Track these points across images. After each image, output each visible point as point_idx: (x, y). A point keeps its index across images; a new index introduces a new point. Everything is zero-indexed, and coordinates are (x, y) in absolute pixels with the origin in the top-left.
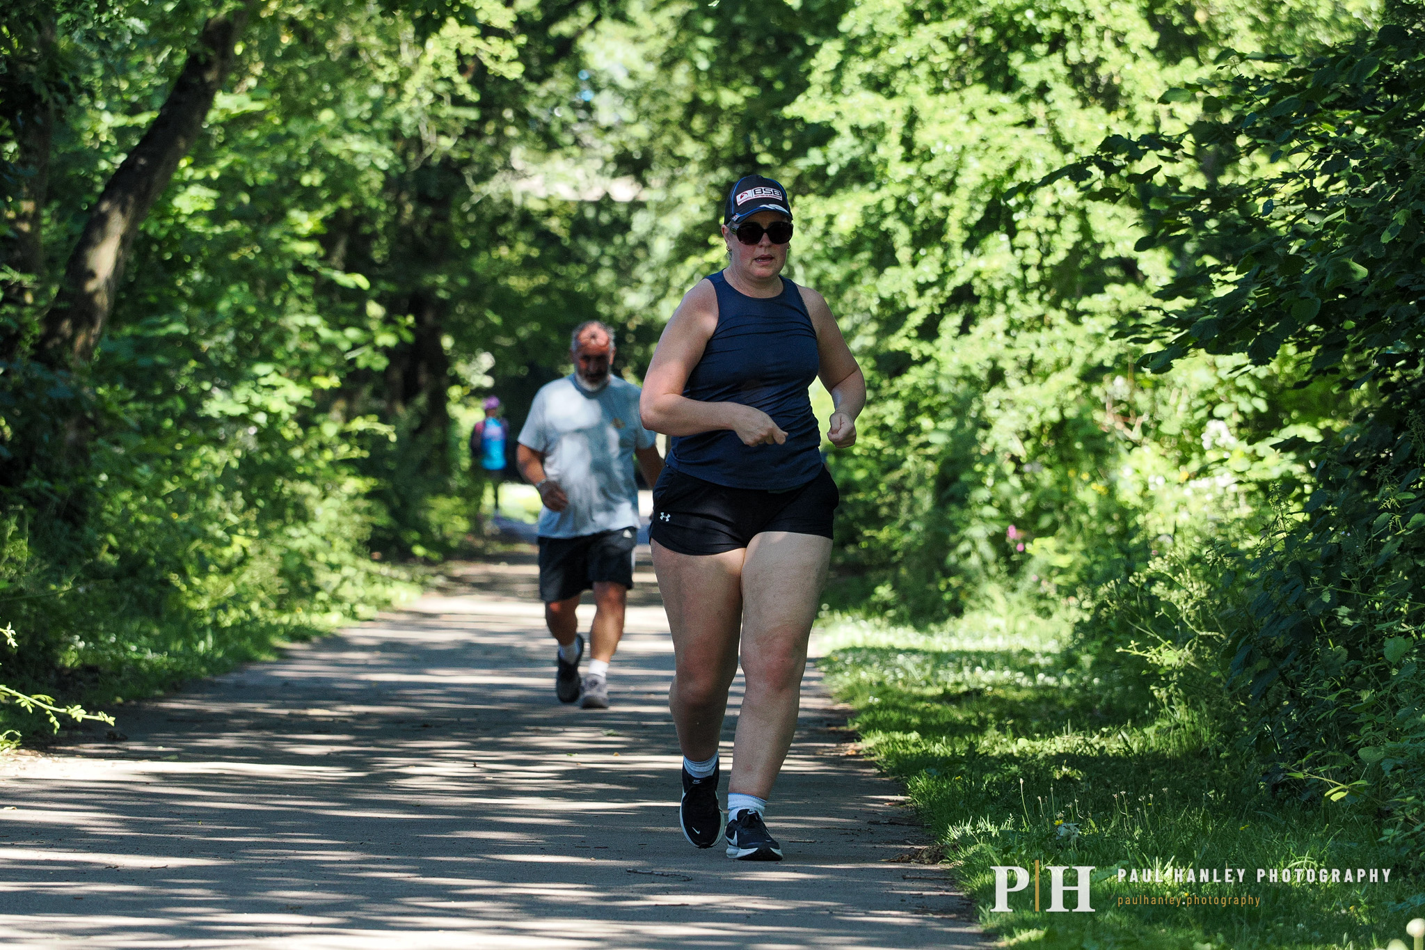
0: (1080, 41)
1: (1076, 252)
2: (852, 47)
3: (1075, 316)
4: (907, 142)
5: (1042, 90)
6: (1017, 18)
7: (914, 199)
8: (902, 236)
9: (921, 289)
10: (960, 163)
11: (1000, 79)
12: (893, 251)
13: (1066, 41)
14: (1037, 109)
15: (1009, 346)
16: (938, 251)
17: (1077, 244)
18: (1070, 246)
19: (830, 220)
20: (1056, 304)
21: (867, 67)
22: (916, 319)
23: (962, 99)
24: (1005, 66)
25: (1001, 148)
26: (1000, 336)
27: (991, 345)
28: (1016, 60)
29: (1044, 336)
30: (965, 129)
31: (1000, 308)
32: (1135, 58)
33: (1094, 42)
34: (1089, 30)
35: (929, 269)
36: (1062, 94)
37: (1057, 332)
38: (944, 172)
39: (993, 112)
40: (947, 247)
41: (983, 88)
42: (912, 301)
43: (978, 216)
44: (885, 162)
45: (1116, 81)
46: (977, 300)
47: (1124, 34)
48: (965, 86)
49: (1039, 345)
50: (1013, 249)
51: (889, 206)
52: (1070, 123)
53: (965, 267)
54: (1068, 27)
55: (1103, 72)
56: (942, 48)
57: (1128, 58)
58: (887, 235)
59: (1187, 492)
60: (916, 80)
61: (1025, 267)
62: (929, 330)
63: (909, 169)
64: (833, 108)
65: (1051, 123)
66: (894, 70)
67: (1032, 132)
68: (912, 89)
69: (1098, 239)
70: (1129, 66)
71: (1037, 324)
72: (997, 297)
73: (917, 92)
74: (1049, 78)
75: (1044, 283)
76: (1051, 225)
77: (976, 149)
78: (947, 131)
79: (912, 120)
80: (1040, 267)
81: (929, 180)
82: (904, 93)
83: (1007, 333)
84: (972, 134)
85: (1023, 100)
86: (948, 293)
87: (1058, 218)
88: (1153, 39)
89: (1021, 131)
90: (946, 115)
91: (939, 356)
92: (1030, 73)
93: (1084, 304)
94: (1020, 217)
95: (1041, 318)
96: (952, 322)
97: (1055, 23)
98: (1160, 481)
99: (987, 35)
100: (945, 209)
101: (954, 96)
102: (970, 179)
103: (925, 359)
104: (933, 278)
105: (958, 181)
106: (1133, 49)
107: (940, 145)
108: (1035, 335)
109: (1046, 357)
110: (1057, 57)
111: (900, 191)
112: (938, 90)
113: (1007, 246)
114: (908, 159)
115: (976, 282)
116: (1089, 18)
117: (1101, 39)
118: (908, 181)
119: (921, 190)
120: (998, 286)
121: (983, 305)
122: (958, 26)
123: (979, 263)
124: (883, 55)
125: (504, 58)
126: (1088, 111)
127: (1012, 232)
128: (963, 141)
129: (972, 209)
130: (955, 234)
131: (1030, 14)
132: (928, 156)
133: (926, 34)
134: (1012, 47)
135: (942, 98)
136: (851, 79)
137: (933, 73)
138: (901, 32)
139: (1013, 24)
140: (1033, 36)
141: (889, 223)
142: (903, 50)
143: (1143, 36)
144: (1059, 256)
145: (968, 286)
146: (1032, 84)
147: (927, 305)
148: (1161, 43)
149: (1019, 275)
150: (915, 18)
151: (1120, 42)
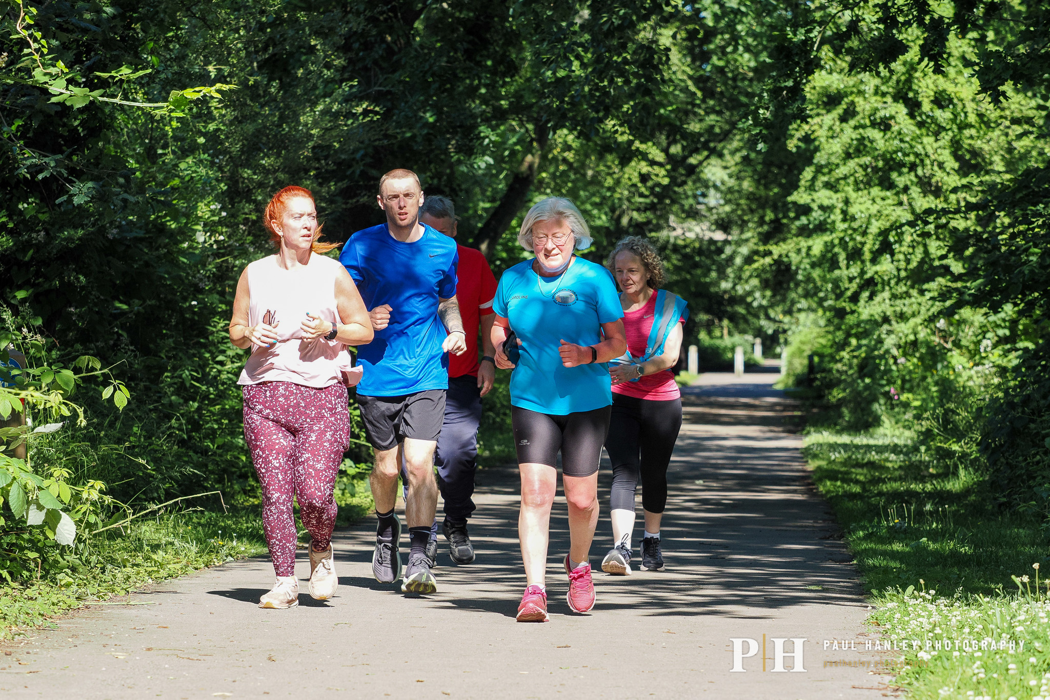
0: (923, 166)
1: (922, 262)
2: (819, 169)
3: (922, 292)
4: (844, 212)
5: (906, 189)
6: (894, 156)
7: (847, 239)
8: (842, 257)
9: (851, 280)
10: (869, 223)
11: (887, 184)
12: (838, 262)
13: (917, 166)
14: (904, 198)
15: (891, 305)
16: (859, 263)
17: (923, 259)
18: (918, 260)
19: (809, 248)
20: (912, 287)
21: (825, 179)
22: (849, 293)
23: (869, 193)
24: (889, 178)
25: (887, 216)
26: (887, 301)
27: (883, 305)
28: (894, 175)
29: (907, 301)
30: (871, 207)
31: (887, 288)
32: (948, 174)
33: (929, 167)
34: (927, 162)
35: (854, 270)
36: (915, 191)
37: (913, 300)
38: (861, 226)
39: (883, 199)
40: (863, 262)
41: (880, 188)
42: (847, 285)
43: (877, 247)
44: (834, 222)
45: (940, 184)
46: (876, 285)
47: (943, 163)
48: (871, 186)
49: (904, 305)
50: (892, 262)
51: (836, 242)
52: (919, 204)
53: (871, 270)
54: (918, 161)
55: (933, 180)
56: (860, 170)
57: (945, 174)
58: (836, 255)
59: (973, 372)
60: (848, 185)
61: (899, 270)
62: (855, 298)
63: (845, 225)
64: (810, 197)
65: (910, 204)
66: (838, 180)
67: (901, 208)
68: (846, 188)
69: (932, 257)
70: (946, 178)
71: (904, 295)
72: (885, 283)
73: (850, 189)
74: (909, 183)
75: (907, 278)
76: (911, 250)
77: (876, 216)
78: (863, 208)
79: (847, 202)
80: (906, 270)
81: (855, 230)
82: (843, 191)
83: (890, 300)
84: (874, 209)
85: (897, 194)
86: (862, 282)
87: (913, 247)
88: (956, 165)
89: (895, 208)
90: (862, 200)
91: (860, 310)
92: (901, 180)
93: (926, 286)
94: (896, 247)
95: (907, 293)
96: (865, 294)
97: (912, 158)
98: (960, 367)
99: (881, 164)
100: (863, 244)
101: (866, 192)
102: (874, 229)
103: (853, 312)
104: (856, 274)
105: (868, 231)
106: (948, 170)
107: (859, 214)
108: (903, 301)
109: (907, 310)
110: (913, 174)
111: (842, 235)
112: (859, 189)
113: (890, 260)
114: (844, 220)
115: (876, 276)
116: (927, 155)
117: (932, 165)
118: (845, 231)
119: (851, 235)
120: (886, 278)
121: (879, 287)
122: (867, 160)
123: (877, 268)
124: (833, 173)
125: (661, 175)
126: (927, 199)
127: (892, 254)
128: (870, 212)
129: (874, 244)
130: (867, 256)
131: (900, 154)
132: (853, 219)
133: (852, 164)
134: (891, 169)
135: (860, 193)
136: (819, 184)
137: (856, 182)
138: (841, 162)
139: (892, 159)
140: (902, 165)
141: (836, 250)
142: (842, 171)
143: (952, 164)
144: (914, 264)
145: (872, 278)
146: (901, 186)
147: (854, 287)
148: (960, 168)
149: (896, 273)
150: (848, 156)
151: (941, 166)
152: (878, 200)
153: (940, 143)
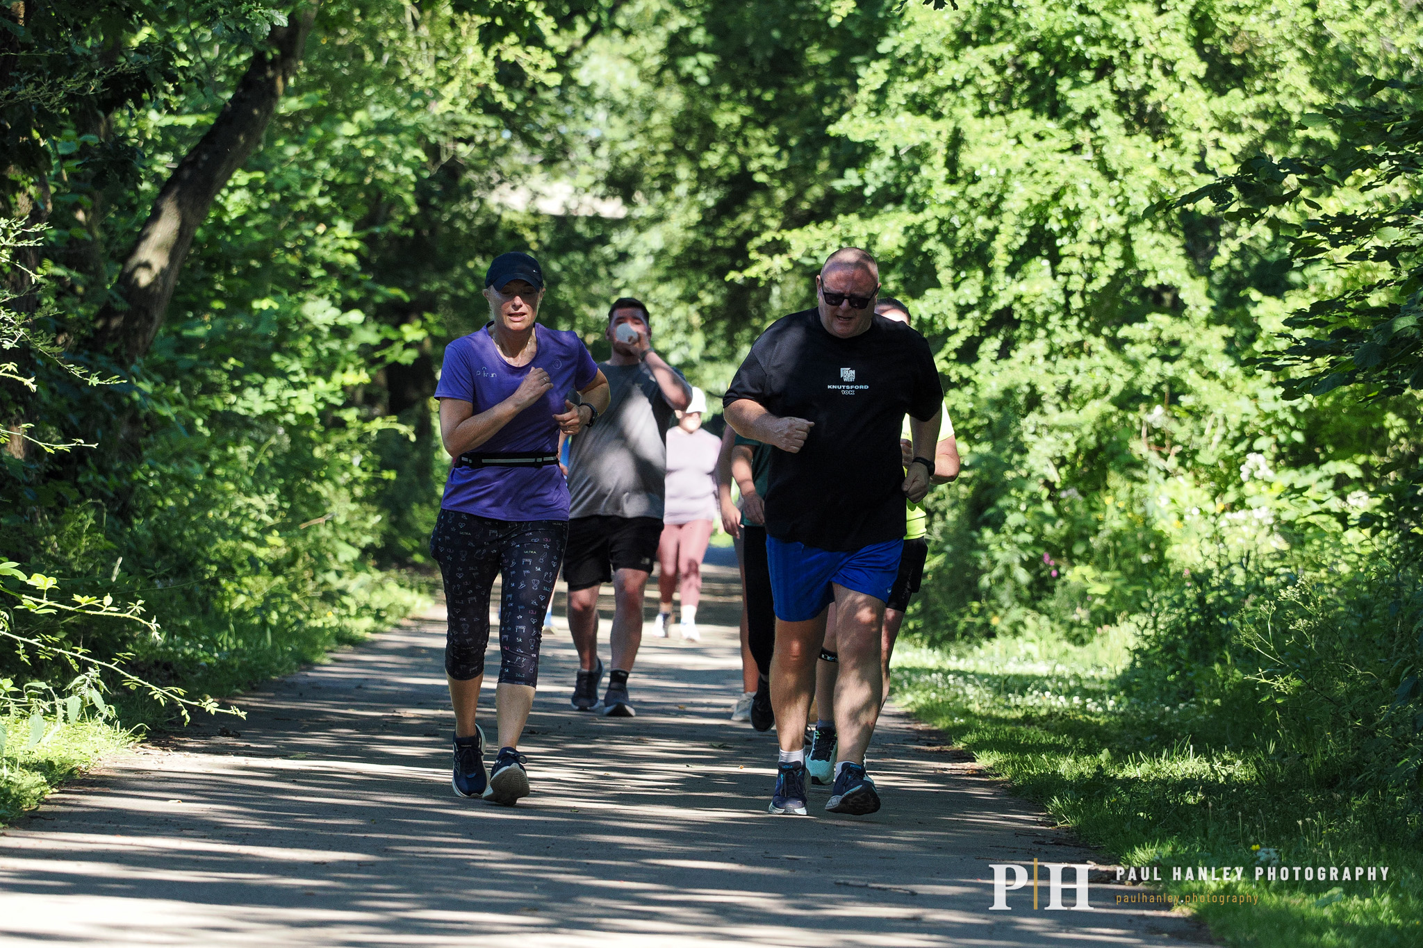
0: (1128, 68)
1: (1118, 279)
2: (898, 66)
3: (1116, 345)
4: (952, 164)
5: (1090, 114)
6: (1066, 43)
7: (956, 221)
8: (944, 257)
9: (963, 311)
10: (1005, 187)
11: (1047, 104)
12: (934, 273)
13: (1114, 68)
14: (1083, 135)
15: (1048, 372)
16: (981, 275)
17: (1119, 271)
18: (1112, 273)
19: (872, 239)
20: (1095, 331)
21: (913, 87)
22: (956, 342)
23: (1008, 123)
24: (1053, 91)
25: (1047, 173)
26: (1040, 361)
27: (1031, 369)
28: (1064, 85)
29: (1083, 362)
30: (1013, 154)
31: (1041, 333)
32: (1184, 86)
33: (1142, 70)
34: (1138, 58)
35: (970, 291)
36: (1110, 123)
37: (1096, 359)
38: (989, 195)
39: (1039, 137)
40: (988, 272)
41: (1029, 112)
42: (952, 323)
43: (1022, 240)
44: (928, 184)
45: (1163, 109)
46: (1016, 324)
47: (1173, 63)
48: (1011, 109)
49: (1077, 372)
50: (1054, 275)
51: (931, 228)
52: (1116, 150)
53: (1006, 291)
54: (1117, 56)
55: (1150, 100)
56: (988, 70)
57: (1176, 86)
58: (929, 256)
59: (1223, 523)
60: (963, 103)
61: (1068, 293)
62: (968, 353)
63: (953, 191)
64: (877, 127)
65: (1097, 150)
66: (939, 91)
67: (1077, 158)
68: (958, 110)
69: (1141, 267)
70: (1177, 95)
71: (1076, 350)
72: (1037, 323)
73: (963, 114)
74: (1096, 105)
75: (1086, 310)
76: (1096, 251)
77: (1021, 172)
78: (994, 154)
79: (956, 141)
80: (1083, 293)
81: (973, 203)
82: (950, 115)
83: (1047, 358)
84: (1018, 158)
85: (1070, 126)
86: (988, 317)
87: (1102, 245)
88: (1201, 69)
89: (1067, 157)
90: (992, 138)
91: (978, 379)
92: (1079, 99)
93: (1124, 332)
94: (1063, 243)
95: (1080, 344)
96: (991, 345)
97: (1103, 50)
98: (1196, 511)
99: (1034, 59)
100: (993, 234)
101: (999, 120)
102: (1015, 203)
103: (964, 382)
104: (974, 301)
105: (1004, 205)
106: (1182, 78)
107: (985, 168)
108: (1073, 361)
109: (1083, 384)
110: (1104, 83)
111: (943, 212)
112: (984, 113)
113: (1048, 271)
114: (952, 181)
115: (1016, 306)
116: (1137, 45)
117: (1149, 66)
118: (952, 204)
119: (965, 213)
120: (1039, 311)
121: (1023, 330)
122: (1005, 50)
123: (1020, 288)
124: (929, 76)
125: (544, 66)
126: (1134, 139)
127: (1055, 259)
128: (1008, 165)
129: (1017, 234)
130: (1001, 260)
131: (1079, 40)
132: (972, 178)
133: (973, 57)
134: (1060, 72)
135: (988, 121)
136: (895, 100)
137: (980, 96)
138: (949, 53)
139: (1061, 49)
140: (1081, 62)
141: (929, 245)
142: (951, 71)
143: (1191, 65)
144: (1101, 282)
145: (1008, 310)
146: (1081, 110)
147: (967, 327)
148: (1209, 73)
149: (1062, 301)
150: (962, 40)
151: (1168, 70)
152: (1028, 139)
153: (1165, 19)
